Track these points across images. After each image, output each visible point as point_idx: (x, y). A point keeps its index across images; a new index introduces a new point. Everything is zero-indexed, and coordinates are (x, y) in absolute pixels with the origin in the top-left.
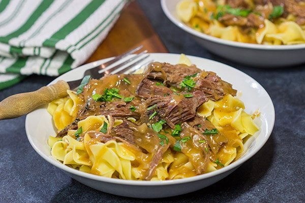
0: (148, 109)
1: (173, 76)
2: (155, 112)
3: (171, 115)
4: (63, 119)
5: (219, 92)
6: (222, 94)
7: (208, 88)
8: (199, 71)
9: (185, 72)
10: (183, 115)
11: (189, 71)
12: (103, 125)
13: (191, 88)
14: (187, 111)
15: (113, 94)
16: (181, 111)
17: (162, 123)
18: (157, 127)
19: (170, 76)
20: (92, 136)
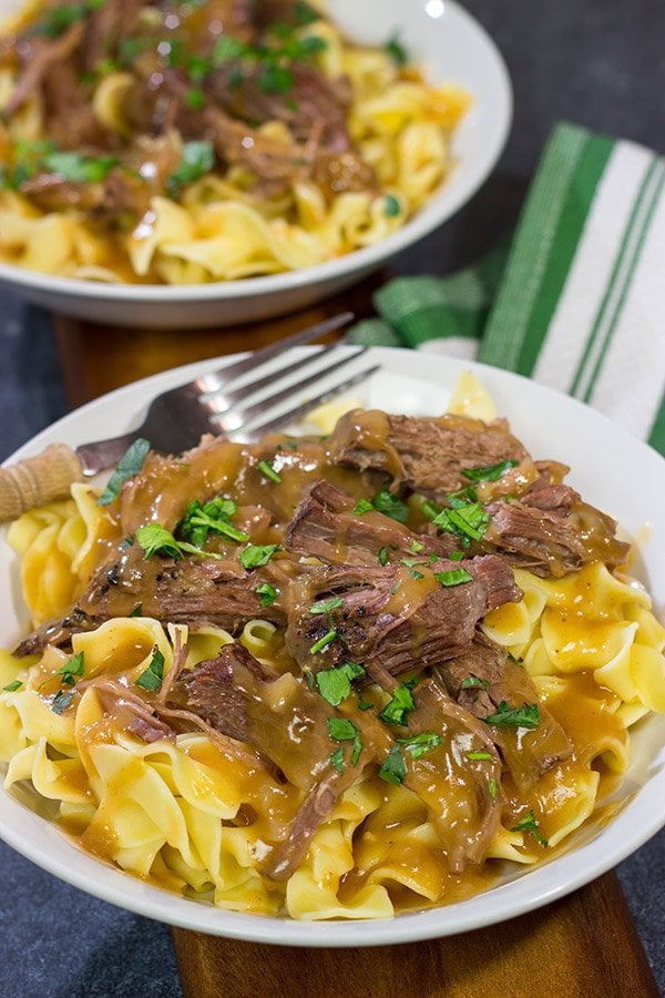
0: (314, 610)
1: (426, 466)
2: (332, 633)
3: (383, 648)
4: (51, 579)
5: (567, 553)
6: (575, 559)
7: (530, 539)
8: (513, 454)
9: (467, 455)
10: (429, 647)
11: (482, 450)
12: (150, 658)
13: (471, 539)
14: (442, 638)
15: (213, 525)
16: (421, 637)
17: (353, 675)
18: (335, 686)
19: (416, 464)
20: (106, 702)
